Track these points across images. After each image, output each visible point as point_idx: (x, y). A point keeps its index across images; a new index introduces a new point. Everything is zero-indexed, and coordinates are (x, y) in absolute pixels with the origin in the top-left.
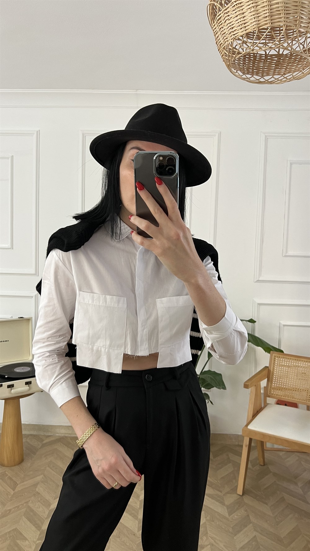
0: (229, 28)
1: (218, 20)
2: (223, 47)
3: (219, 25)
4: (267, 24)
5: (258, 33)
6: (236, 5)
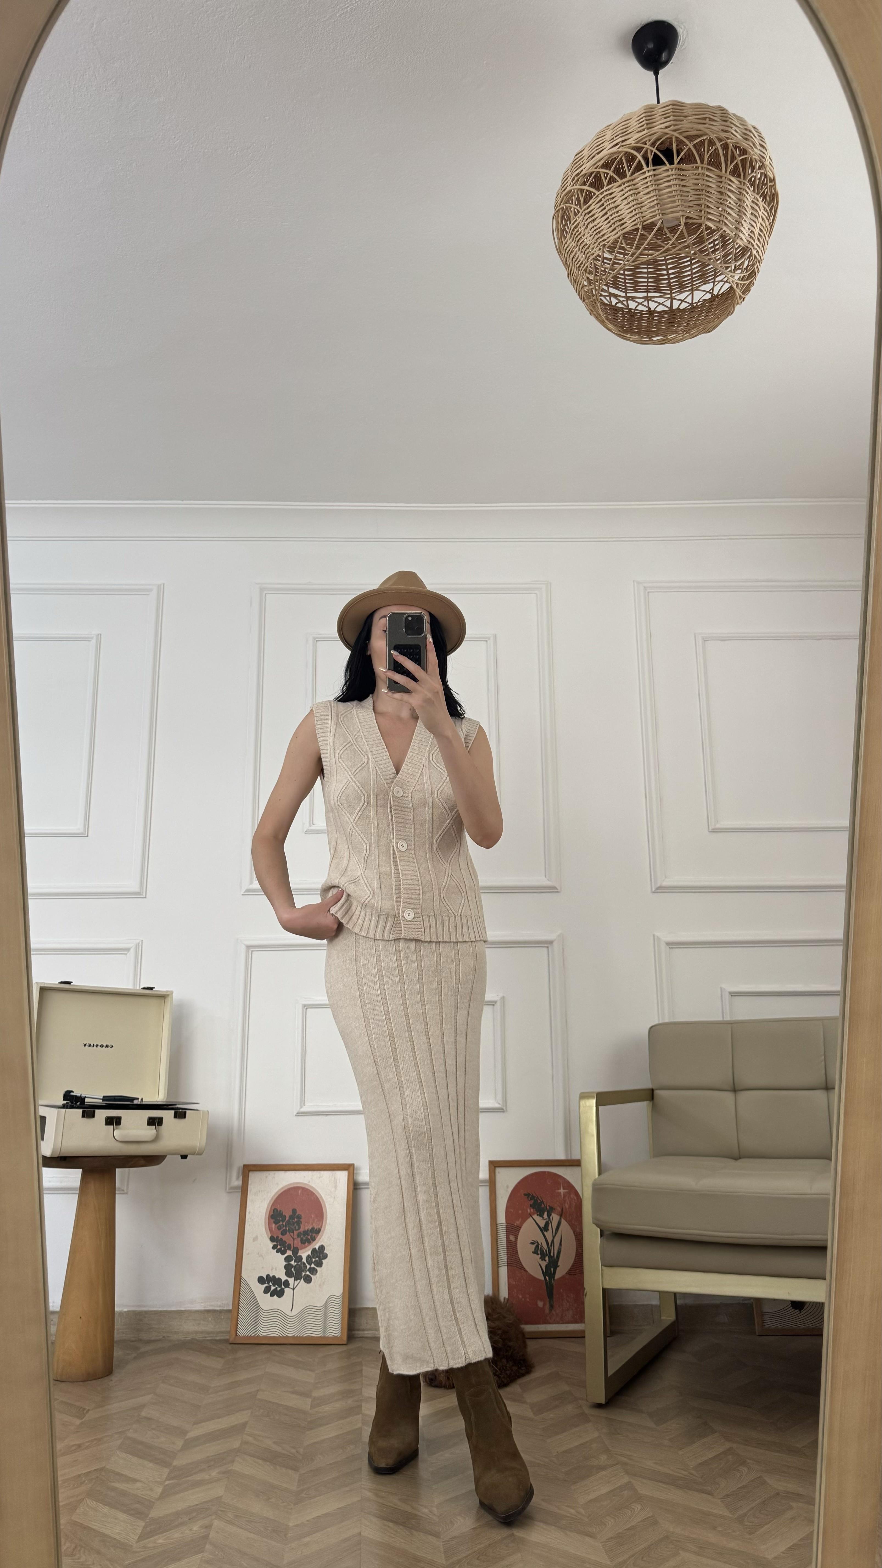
0: (595, 233)
1: (573, 230)
2: (583, 269)
3: (575, 236)
4: (656, 216)
5: (643, 231)
6: (603, 199)
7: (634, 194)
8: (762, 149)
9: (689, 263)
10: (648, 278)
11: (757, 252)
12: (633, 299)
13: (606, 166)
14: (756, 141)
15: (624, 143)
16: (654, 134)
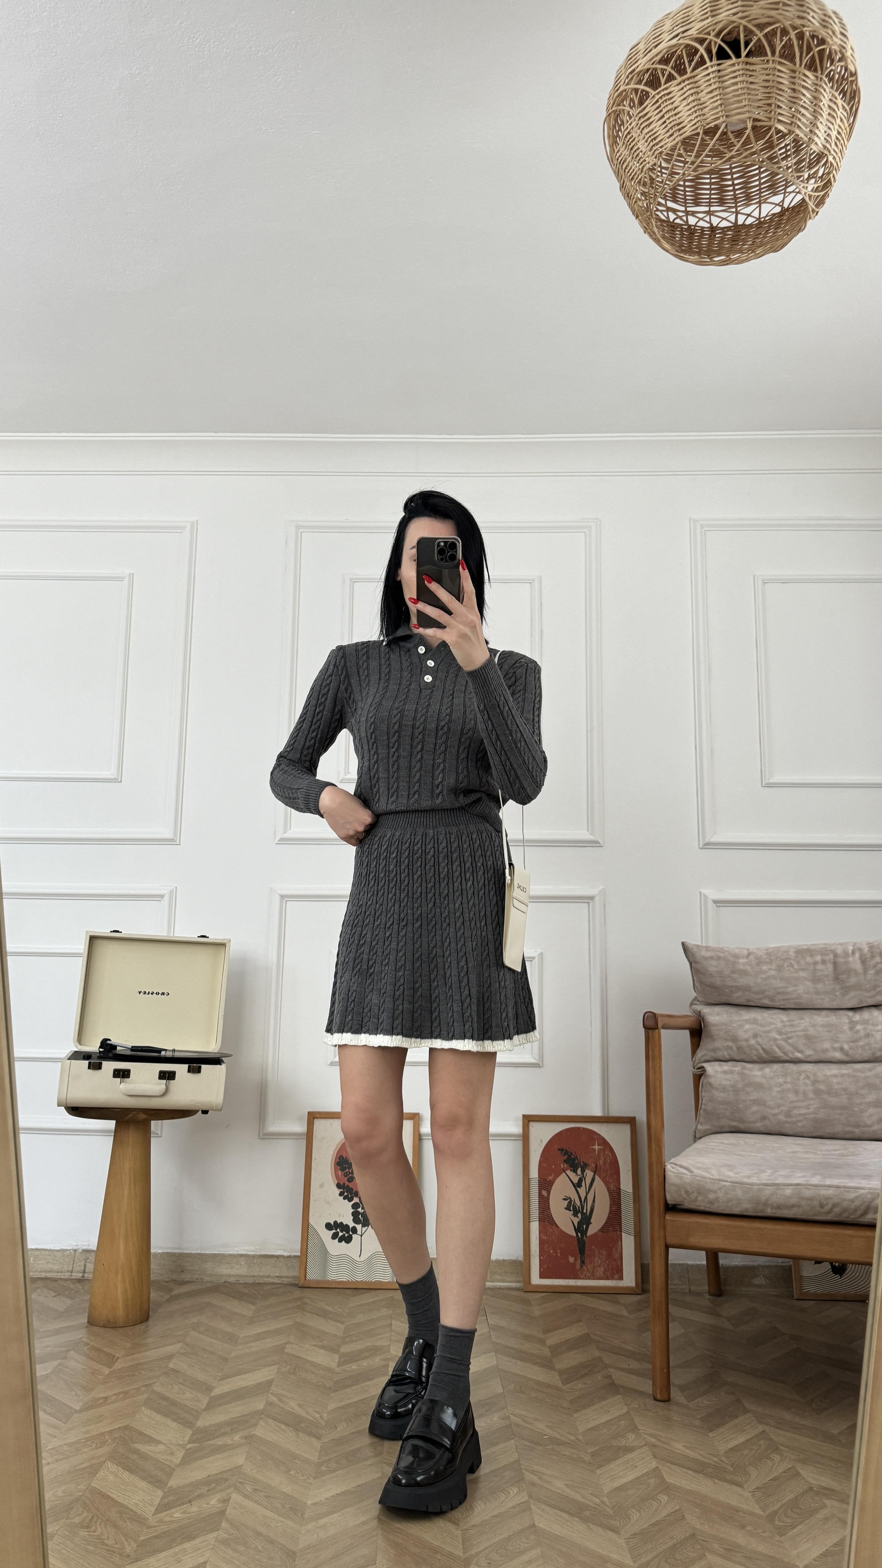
0: (650, 139)
1: (626, 137)
2: (637, 181)
3: (630, 142)
4: (719, 118)
5: (704, 136)
6: (660, 100)
7: (695, 93)
8: (843, 38)
9: (757, 172)
10: (710, 189)
11: (834, 158)
12: (693, 214)
13: (665, 61)
14: (837, 28)
15: (685, 34)
16: (720, 22)
